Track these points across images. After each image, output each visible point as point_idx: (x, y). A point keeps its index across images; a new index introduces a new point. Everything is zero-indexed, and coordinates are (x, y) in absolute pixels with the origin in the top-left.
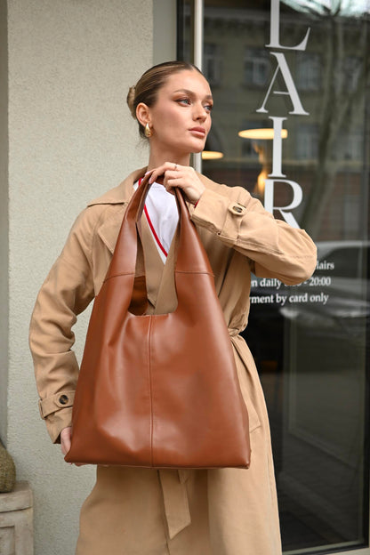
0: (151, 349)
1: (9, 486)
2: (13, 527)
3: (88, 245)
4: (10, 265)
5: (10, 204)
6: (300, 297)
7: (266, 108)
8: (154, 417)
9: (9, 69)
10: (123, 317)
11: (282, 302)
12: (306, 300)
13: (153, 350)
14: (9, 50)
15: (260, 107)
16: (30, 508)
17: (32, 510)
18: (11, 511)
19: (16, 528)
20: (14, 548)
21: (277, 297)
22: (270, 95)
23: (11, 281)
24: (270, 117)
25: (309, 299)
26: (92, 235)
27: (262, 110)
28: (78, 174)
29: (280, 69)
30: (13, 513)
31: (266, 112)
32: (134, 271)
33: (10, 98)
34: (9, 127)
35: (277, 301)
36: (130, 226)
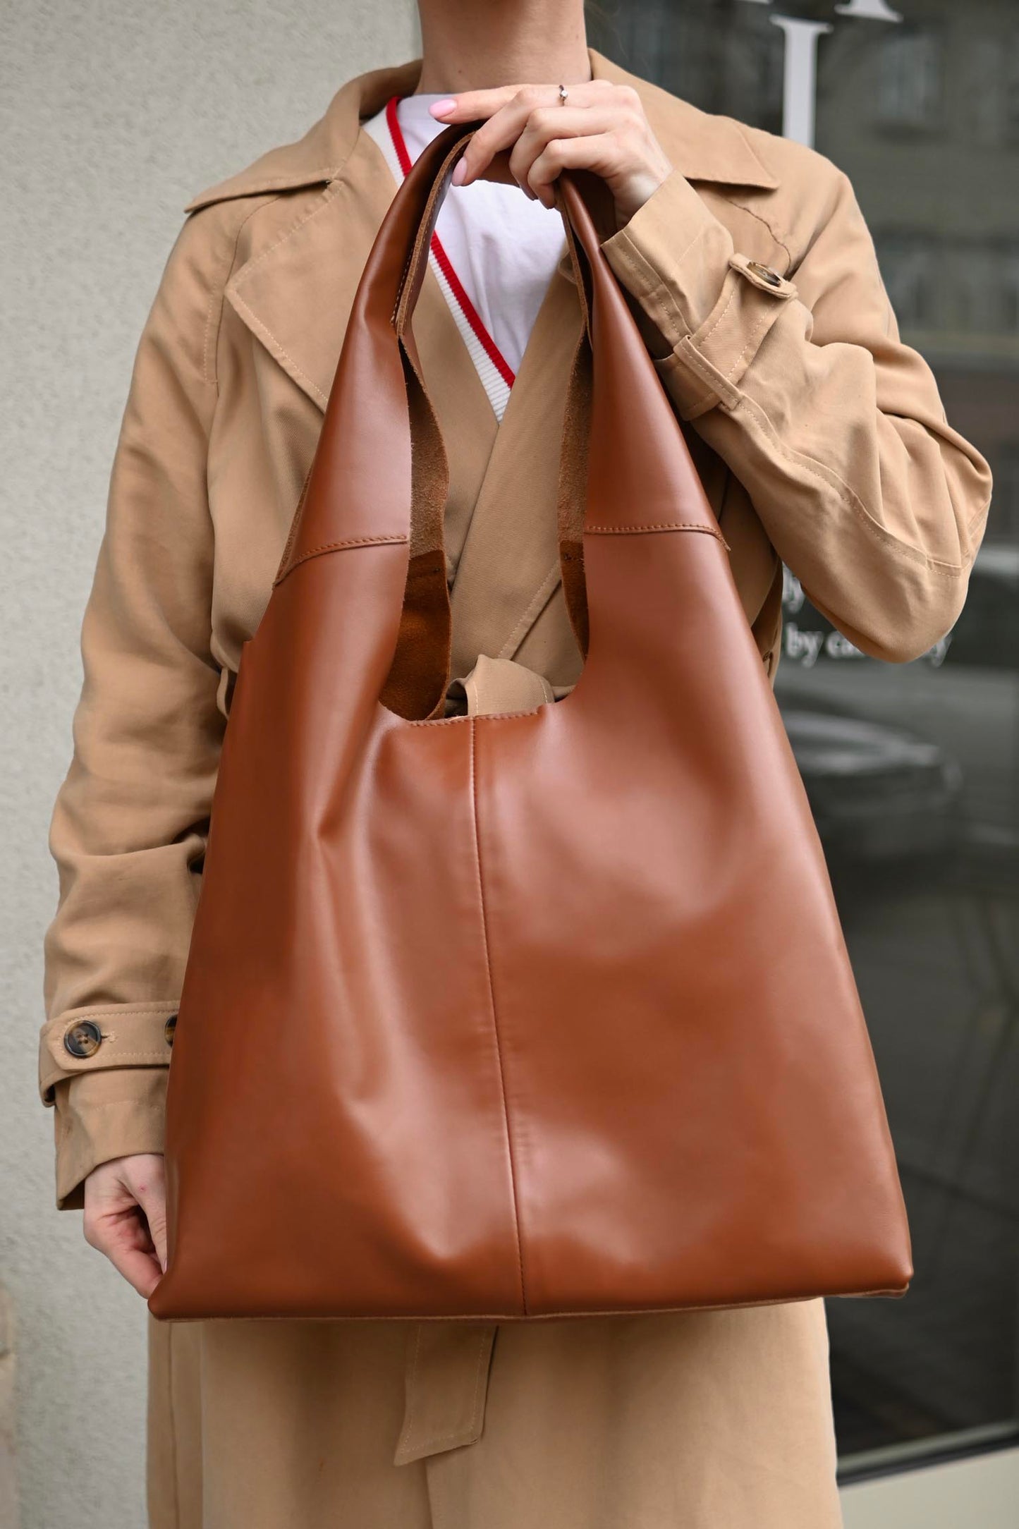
0: (488, 845)
3: (198, 361)
8: (517, 1117)
10: (364, 724)
13: (496, 849)
26: (212, 317)
32: (408, 531)
36: (379, 350)
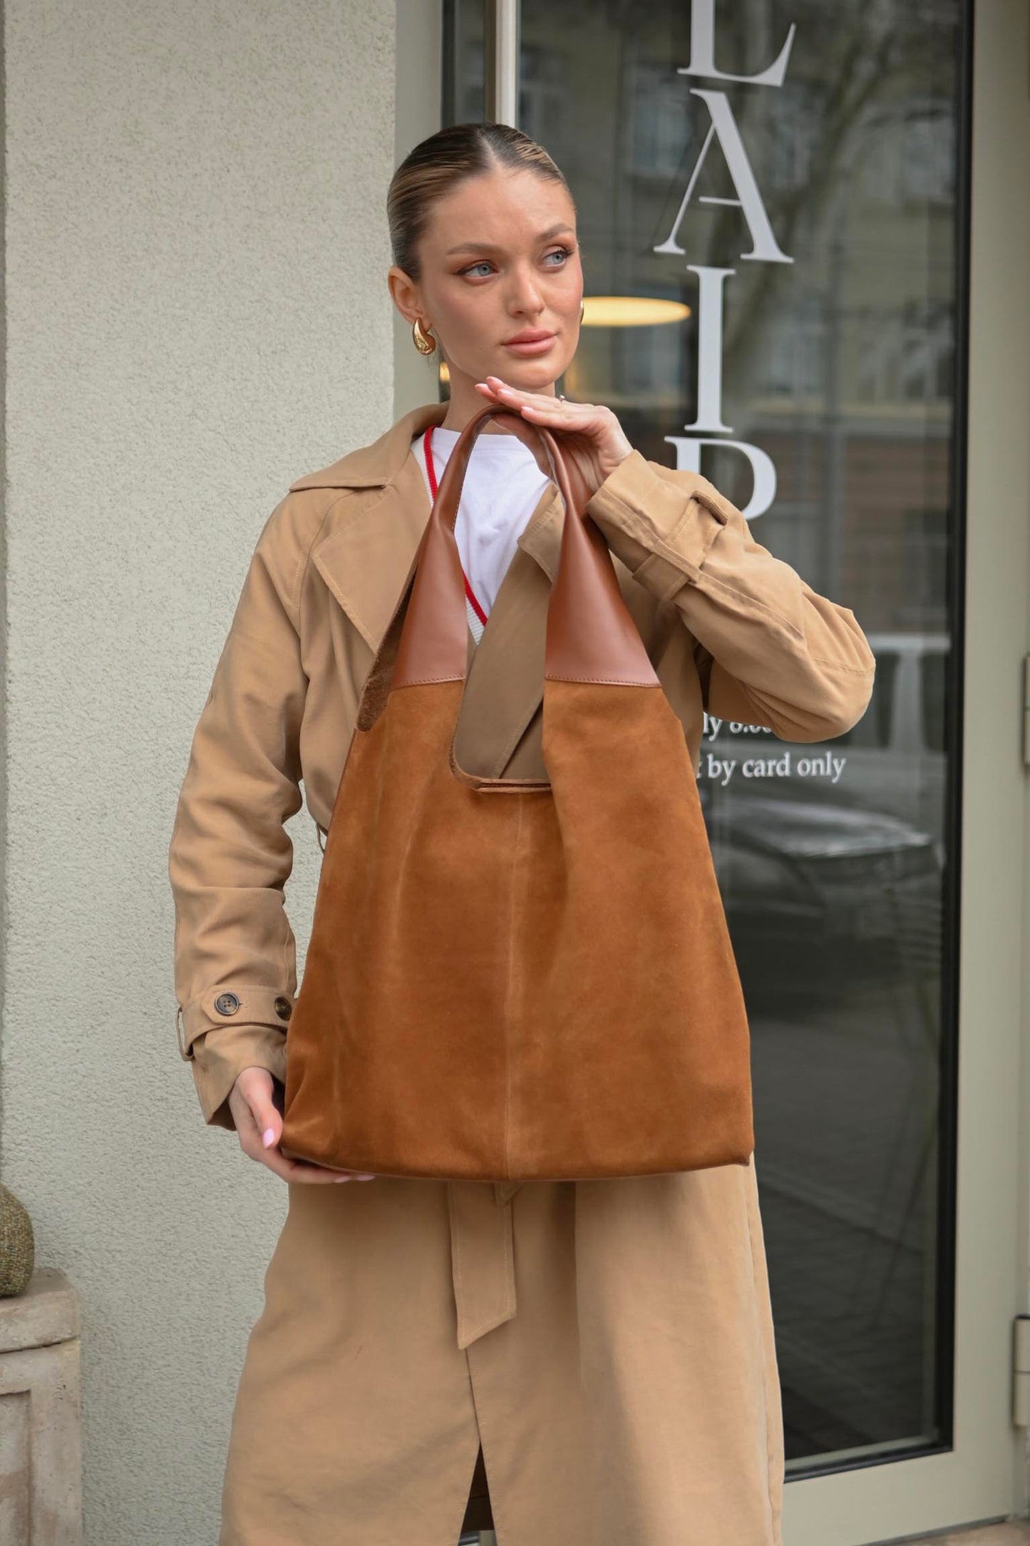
1: (18, 1276)
2: (25, 1394)
3: (289, 593)
4: (11, 666)
5: (11, 495)
6: (771, 764)
7: (679, 242)
9: (8, 121)
11: (723, 775)
12: (787, 772)
14: (8, 67)
15: (664, 239)
16: (73, 1338)
17: (77, 1346)
18: (21, 1350)
19: (34, 1398)
20: (29, 1454)
21: (711, 765)
22: (689, 206)
23: (11, 709)
24: (691, 268)
25: (793, 769)
26: (301, 565)
27: (670, 247)
28: (193, 414)
29: (715, 137)
30: (27, 1356)
31: (681, 252)
33: (10, 201)
34: (9, 279)
35: (711, 774)
